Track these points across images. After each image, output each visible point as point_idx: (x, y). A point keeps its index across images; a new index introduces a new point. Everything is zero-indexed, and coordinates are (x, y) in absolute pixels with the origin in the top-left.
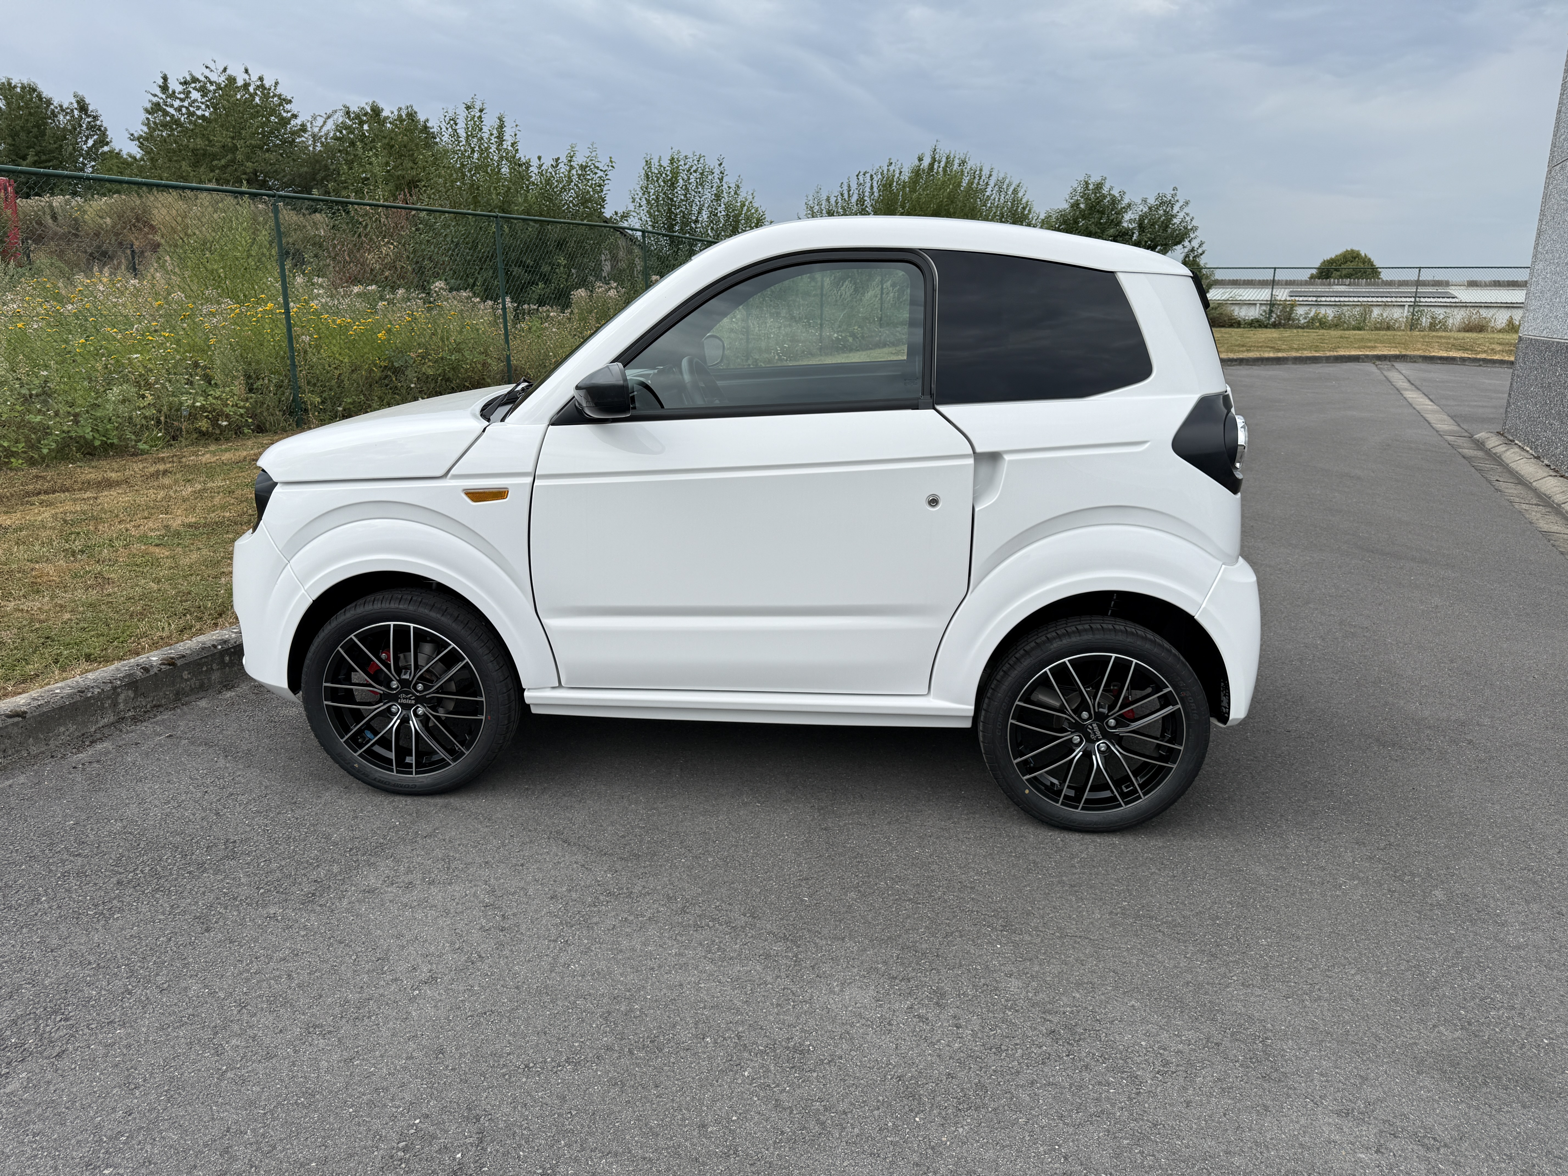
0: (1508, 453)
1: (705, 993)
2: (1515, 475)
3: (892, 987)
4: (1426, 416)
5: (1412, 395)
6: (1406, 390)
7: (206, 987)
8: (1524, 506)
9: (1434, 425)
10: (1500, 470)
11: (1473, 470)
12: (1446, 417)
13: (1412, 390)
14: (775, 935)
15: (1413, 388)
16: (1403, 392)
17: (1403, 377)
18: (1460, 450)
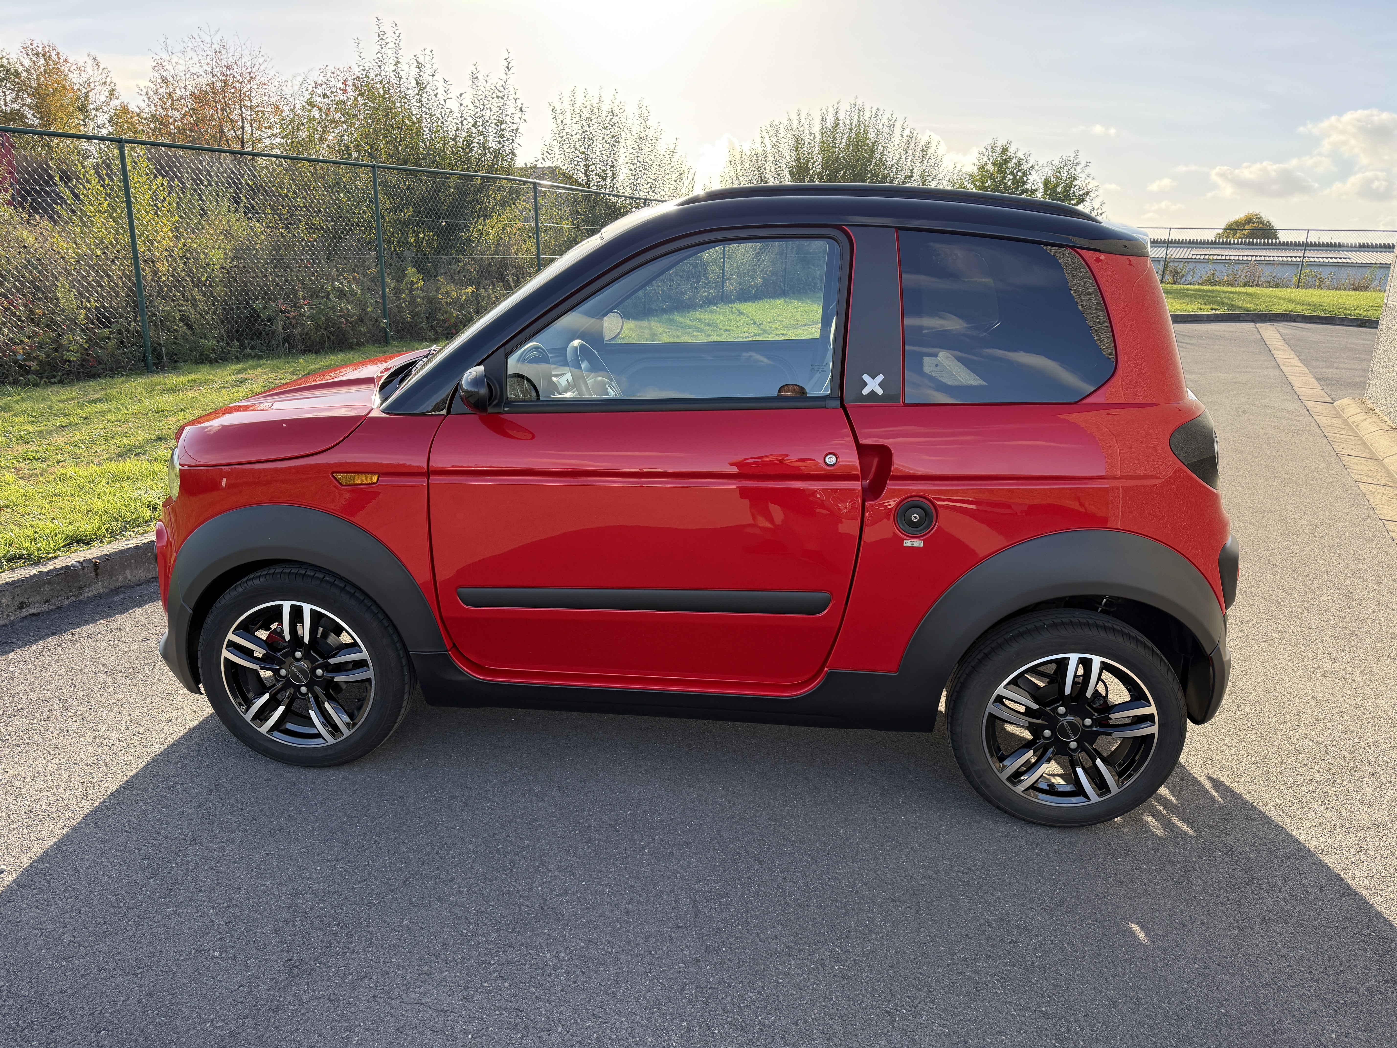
0: (1366, 423)
2: (1369, 448)
4: (1290, 378)
5: (1284, 355)
6: (1279, 350)
8: (1371, 487)
9: (1296, 389)
10: (1354, 442)
11: (1325, 440)
12: (1312, 380)
13: (1284, 351)
15: (1287, 347)
16: (1273, 352)
17: (1279, 336)
18: (1317, 418)
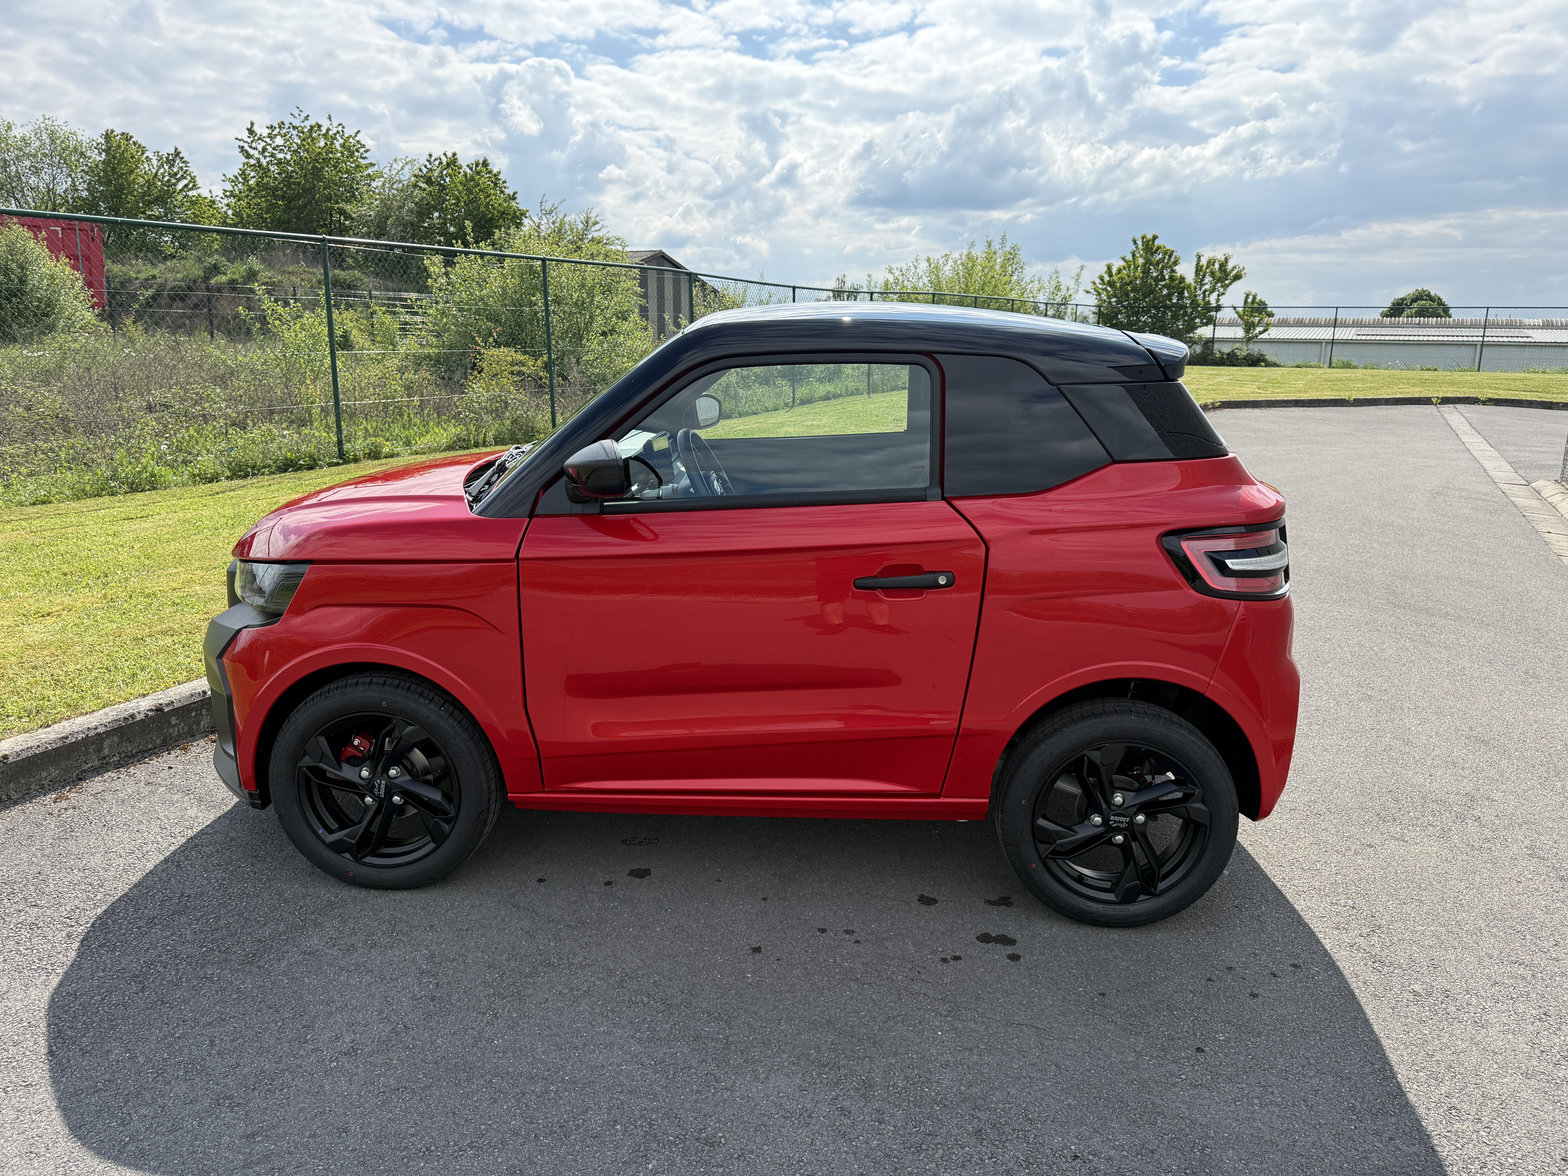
0: (1564, 503)
1: (625, 1075)
3: (819, 1075)
4: (1482, 462)
5: (1472, 439)
6: (1466, 434)
7: (128, 1051)
9: (1490, 473)
11: (1524, 520)
12: (1504, 463)
13: (1472, 435)
14: (709, 1014)
15: (1474, 432)
16: (1460, 437)
17: (1464, 420)
18: (1513, 499)
